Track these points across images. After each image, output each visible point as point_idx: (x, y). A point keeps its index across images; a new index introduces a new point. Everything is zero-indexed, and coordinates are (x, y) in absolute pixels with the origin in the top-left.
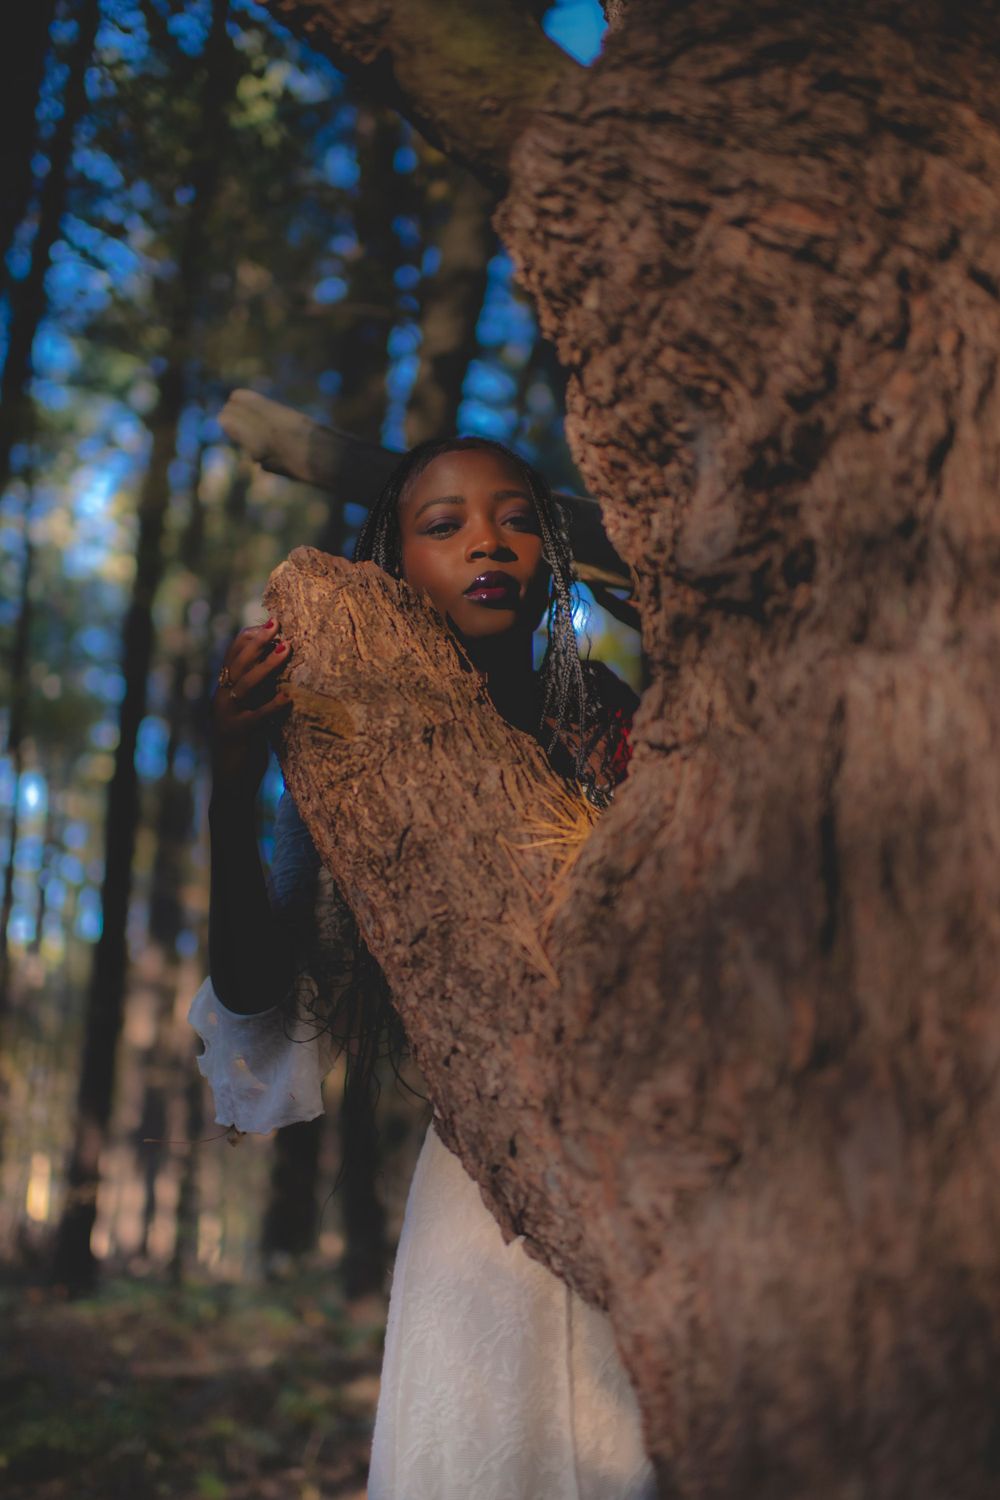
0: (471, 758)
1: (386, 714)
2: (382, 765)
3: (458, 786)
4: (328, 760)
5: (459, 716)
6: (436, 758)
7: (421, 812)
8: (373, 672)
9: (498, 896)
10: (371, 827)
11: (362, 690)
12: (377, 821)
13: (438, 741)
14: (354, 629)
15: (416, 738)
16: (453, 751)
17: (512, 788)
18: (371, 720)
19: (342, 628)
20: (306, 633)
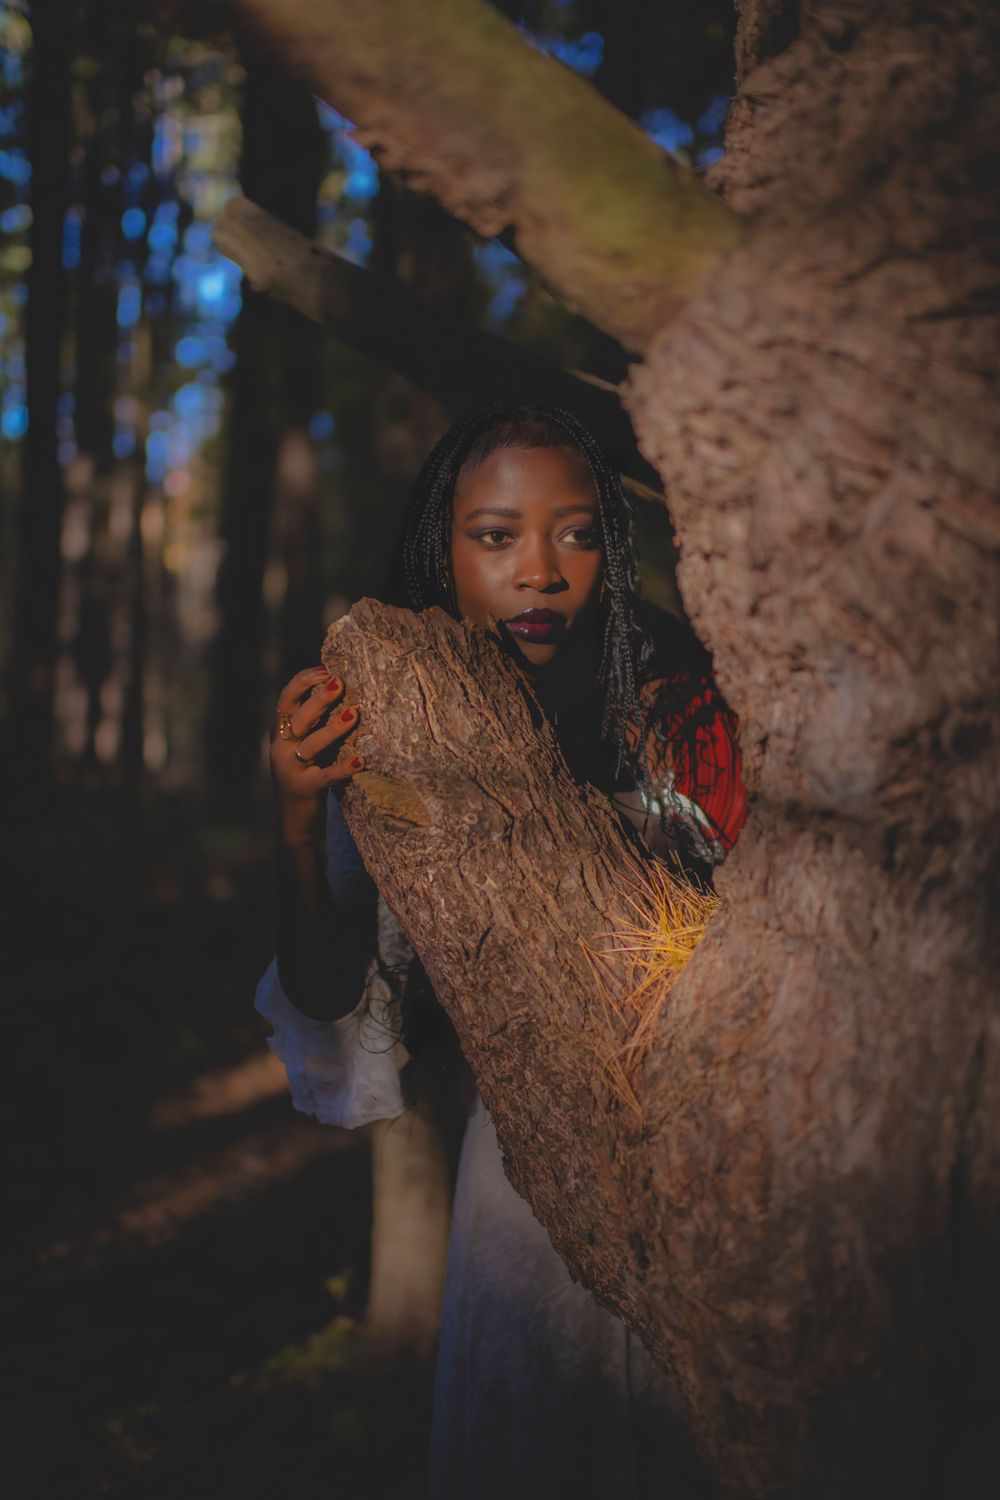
0: (552, 856)
1: (463, 810)
2: (459, 859)
3: (539, 889)
4: (401, 846)
5: (538, 803)
6: (516, 856)
7: (502, 916)
8: (449, 758)
9: (579, 1004)
10: (448, 919)
11: (438, 781)
12: (455, 915)
13: (518, 838)
14: (425, 702)
15: (496, 837)
16: (533, 849)
17: (592, 884)
18: (448, 815)
19: (413, 703)
20: (373, 704)
